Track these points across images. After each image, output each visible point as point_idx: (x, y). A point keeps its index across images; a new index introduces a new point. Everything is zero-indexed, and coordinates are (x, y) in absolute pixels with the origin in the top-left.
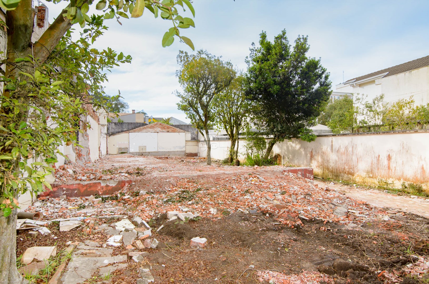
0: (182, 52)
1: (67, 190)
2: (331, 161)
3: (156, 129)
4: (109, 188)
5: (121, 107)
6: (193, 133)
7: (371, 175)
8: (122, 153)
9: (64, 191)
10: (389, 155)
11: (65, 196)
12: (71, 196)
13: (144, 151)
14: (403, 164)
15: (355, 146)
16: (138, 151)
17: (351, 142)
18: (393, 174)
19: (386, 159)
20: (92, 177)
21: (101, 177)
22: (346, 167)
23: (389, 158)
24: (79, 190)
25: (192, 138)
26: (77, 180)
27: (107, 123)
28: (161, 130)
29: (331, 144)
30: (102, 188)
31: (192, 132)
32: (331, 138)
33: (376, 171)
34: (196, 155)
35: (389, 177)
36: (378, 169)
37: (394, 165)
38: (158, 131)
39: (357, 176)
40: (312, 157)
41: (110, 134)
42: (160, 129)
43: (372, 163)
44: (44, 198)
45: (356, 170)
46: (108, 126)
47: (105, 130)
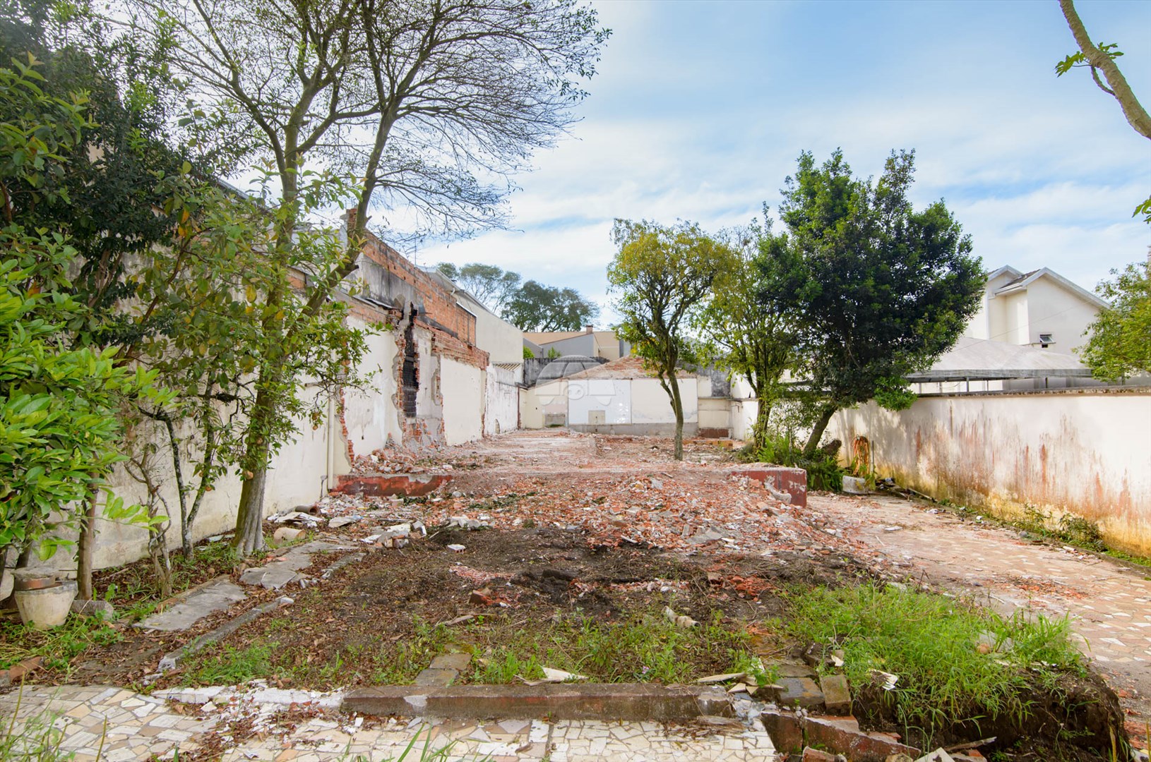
0: (620, 221)
1: (365, 485)
2: (950, 457)
3: (626, 371)
4: (420, 486)
5: (582, 314)
6: (718, 378)
7: (1016, 496)
8: (553, 426)
9: (361, 486)
10: (1044, 446)
11: (362, 494)
12: (370, 495)
13: (600, 422)
14: (1066, 470)
15: (988, 422)
16: (587, 423)
17: (982, 412)
18: (1051, 492)
19: (1039, 455)
20: (398, 467)
21: (410, 469)
22: (976, 475)
23: (1044, 453)
24: (380, 485)
25: (714, 391)
26: (378, 471)
27: (522, 361)
28: (639, 374)
29: (949, 416)
30: (411, 485)
31: (715, 377)
32: (949, 400)
33: (1023, 485)
34: (723, 433)
35: (1045, 502)
36: (1027, 480)
37: (1052, 473)
38: (632, 375)
39: (994, 497)
40: (919, 446)
41: (528, 384)
42: (636, 371)
43: (1016, 466)
44: (336, 493)
45: (991, 483)
46: (524, 365)
47: (518, 376)
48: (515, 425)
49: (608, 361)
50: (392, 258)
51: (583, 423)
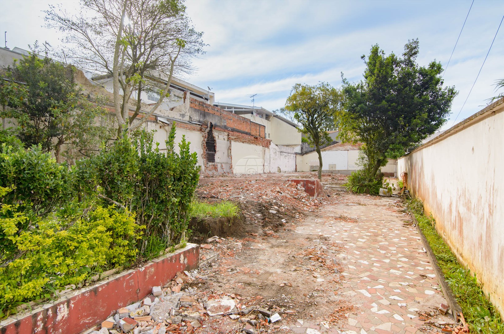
3: (345, 147)
8: (314, 171)
13: (334, 169)
16: (328, 169)
27: (301, 143)
28: (352, 148)
38: (348, 149)
41: (304, 153)
42: (350, 147)
46: (302, 145)
47: (298, 149)
48: (294, 170)
49: (338, 143)
50: (206, 107)
51: (326, 169)
